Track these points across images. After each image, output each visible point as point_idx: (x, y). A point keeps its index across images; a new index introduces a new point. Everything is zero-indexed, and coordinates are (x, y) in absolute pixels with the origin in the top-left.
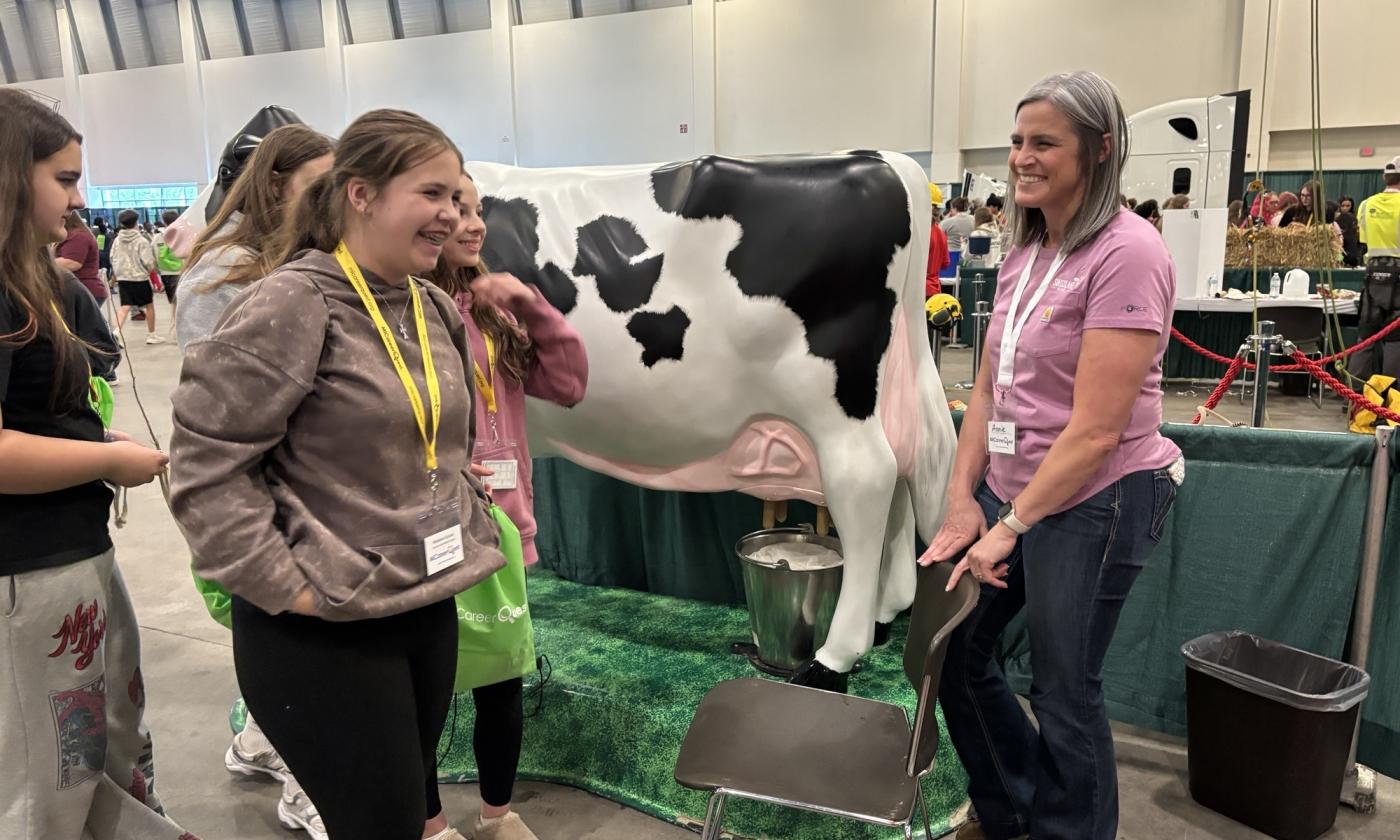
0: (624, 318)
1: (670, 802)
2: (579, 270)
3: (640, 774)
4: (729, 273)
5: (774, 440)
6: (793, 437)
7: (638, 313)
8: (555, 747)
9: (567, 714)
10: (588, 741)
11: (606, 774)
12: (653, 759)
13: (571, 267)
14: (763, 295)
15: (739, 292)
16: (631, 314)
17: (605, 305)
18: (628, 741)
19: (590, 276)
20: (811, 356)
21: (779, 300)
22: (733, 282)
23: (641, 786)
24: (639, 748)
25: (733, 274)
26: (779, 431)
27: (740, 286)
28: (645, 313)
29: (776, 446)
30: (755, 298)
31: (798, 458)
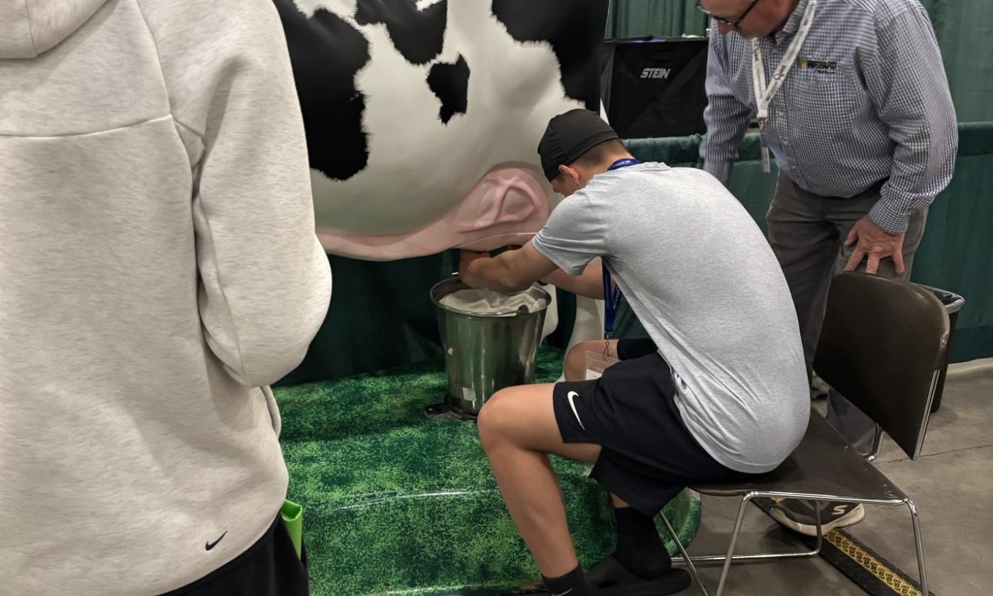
0: (423, 71)
1: (504, 576)
2: (362, 17)
3: (460, 562)
4: (495, 18)
5: (511, 188)
6: (528, 183)
7: (435, 65)
8: (346, 573)
9: (353, 533)
10: (384, 551)
11: (414, 578)
12: (474, 541)
13: (353, 15)
14: (535, 40)
15: (509, 39)
16: (429, 66)
17: (402, 58)
18: (435, 533)
19: (379, 25)
20: (567, 98)
21: (548, 44)
22: (501, 29)
23: (464, 574)
24: (453, 535)
25: (500, 19)
26: (515, 178)
27: (509, 31)
28: (441, 63)
29: (511, 193)
30: (527, 44)
31: (532, 202)
